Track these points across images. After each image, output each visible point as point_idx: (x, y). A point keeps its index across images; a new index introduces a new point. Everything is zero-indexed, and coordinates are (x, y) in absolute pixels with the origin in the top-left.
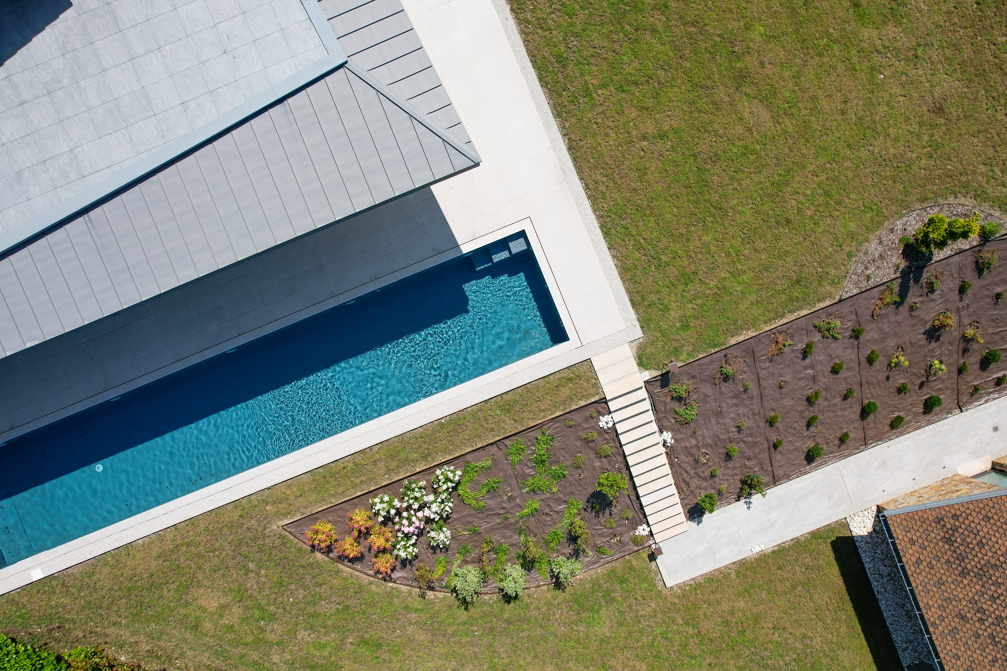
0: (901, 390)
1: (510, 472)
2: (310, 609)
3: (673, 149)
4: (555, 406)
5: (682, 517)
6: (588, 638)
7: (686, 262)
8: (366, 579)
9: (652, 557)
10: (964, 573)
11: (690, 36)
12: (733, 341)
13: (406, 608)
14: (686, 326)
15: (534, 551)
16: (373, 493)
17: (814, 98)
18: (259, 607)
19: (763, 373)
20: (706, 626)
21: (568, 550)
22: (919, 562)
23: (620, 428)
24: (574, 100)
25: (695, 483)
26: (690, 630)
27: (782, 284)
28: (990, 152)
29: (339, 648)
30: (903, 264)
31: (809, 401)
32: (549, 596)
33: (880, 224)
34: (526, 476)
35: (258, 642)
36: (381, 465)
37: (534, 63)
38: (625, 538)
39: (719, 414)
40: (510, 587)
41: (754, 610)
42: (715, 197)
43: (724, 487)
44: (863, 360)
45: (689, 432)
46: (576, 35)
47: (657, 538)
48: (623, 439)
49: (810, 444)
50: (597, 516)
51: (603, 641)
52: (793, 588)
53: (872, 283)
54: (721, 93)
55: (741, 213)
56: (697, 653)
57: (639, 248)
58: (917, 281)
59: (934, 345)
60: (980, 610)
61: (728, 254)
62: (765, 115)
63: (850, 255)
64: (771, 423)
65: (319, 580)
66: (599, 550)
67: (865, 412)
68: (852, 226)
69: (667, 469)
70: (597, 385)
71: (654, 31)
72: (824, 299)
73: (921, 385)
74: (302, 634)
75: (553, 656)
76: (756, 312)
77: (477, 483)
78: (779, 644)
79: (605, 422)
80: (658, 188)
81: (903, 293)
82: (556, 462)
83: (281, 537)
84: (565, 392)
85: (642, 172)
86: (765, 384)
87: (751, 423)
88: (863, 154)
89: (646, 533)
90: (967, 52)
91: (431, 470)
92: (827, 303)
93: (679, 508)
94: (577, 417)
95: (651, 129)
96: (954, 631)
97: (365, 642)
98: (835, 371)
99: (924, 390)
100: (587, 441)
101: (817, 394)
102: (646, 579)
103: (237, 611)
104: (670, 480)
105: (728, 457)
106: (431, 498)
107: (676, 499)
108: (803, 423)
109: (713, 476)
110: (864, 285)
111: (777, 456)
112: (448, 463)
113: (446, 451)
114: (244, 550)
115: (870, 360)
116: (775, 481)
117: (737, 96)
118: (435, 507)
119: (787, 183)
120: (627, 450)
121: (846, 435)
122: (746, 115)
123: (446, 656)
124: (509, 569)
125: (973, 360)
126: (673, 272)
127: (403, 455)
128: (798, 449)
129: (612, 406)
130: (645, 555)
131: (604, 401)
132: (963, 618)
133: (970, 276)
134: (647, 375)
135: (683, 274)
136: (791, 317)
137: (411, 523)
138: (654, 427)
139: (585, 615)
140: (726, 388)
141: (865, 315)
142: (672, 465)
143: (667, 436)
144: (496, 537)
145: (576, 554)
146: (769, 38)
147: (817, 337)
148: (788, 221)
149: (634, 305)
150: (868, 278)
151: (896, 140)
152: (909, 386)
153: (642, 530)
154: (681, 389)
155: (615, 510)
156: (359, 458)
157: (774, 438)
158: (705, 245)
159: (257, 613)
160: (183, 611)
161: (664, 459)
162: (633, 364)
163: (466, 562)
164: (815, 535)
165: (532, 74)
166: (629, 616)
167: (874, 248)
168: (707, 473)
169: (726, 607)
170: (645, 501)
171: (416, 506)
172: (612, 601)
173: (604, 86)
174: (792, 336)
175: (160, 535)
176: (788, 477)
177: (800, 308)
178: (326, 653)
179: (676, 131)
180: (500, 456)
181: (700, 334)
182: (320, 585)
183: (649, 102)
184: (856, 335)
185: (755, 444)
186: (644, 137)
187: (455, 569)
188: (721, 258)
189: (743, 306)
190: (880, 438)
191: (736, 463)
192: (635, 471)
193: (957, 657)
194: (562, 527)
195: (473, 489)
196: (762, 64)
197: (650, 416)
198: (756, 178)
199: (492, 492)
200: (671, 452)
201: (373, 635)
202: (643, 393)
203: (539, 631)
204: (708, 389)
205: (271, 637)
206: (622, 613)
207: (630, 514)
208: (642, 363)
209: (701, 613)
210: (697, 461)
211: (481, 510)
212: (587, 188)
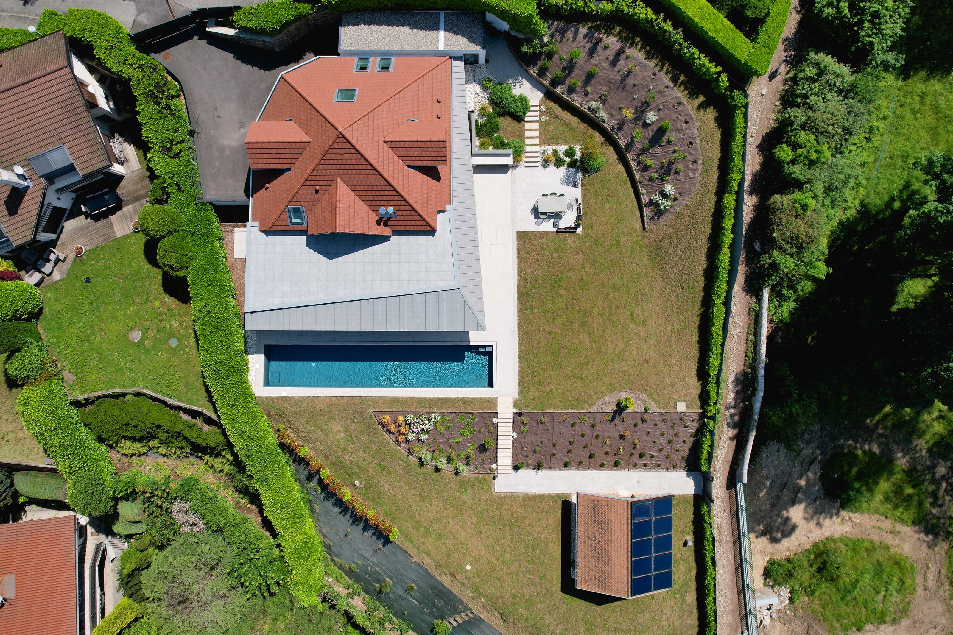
0: (607, 453)
1: (456, 424)
2: (368, 445)
3: (553, 339)
4: (480, 408)
5: (510, 467)
6: (459, 498)
7: (542, 378)
8: (391, 442)
9: (494, 478)
10: (594, 522)
11: (573, 303)
12: (548, 411)
13: (400, 458)
14: (534, 399)
15: (453, 456)
16: (408, 413)
17: (606, 340)
18: (351, 437)
19: (555, 426)
20: (504, 513)
21: (465, 462)
22: (583, 513)
23: (499, 425)
24: (526, 309)
25: (520, 456)
26: (498, 513)
27: (571, 398)
28: (658, 382)
29: (370, 463)
30: (615, 408)
31: (571, 443)
32: (451, 476)
33: (613, 392)
34: (461, 428)
35: (345, 449)
36: (415, 404)
37: (518, 291)
38: (487, 467)
39: (536, 434)
40: (440, 466)
41: (524, 515)
42: (560, 360)
43: (530, 462)
44: (594, 436)
45: (523, 436)
46: (536, 288)
47: (499, 471)
48: (499, 429)
49: (567, 460)
50: (480, 453)
51: (464, 502)
52: (542, 512)
53: (602, 410)
54: (576, 327)
55: (567, 369)
56: (497, 522)
57: (529, 367)
58: (619, 415)
59: (622, 441)
60: (595, 537)
61: (557, 381)
62: (588, 340)
63: (598, 398)
64: (554, 445)
65: (376, 435)
66: (476, 467)
67: (591, 457)
68: (603, 388)
69: (511, 446)
70: (496, 407)
71: (562, 297)
72: (584, 409)
73: (615, 454)
74: (361, 453)
75: (443, 500)
76: (559, 404)
77: (444, 423)
78: (528, 532)
79: (495, 420)
80: (542, 350)
81: (613, 419)
82: (473, 428)
83: (371, 415)
84: (485, 405)
85: (539, 342)
86: (555, 430)
87: (546, 442)
88: (616, 366)
89: (495, 468)
90: (662, 346)
91: (431, 413)
92: (585, 411)
93: (510, 463)
94: (486, 415)
95: (548, 329)
96: (585, 542)
97: (380, 465)
98: (582, 436)
99: (616, 457)
100: (486, 425)
101: (573, 442)
102: (488, 485)
103: (343, 435)
104: (511, 451)
105: (535, 452)
106: (427, 422)
107: (511, 459)
108: (566, 450)
109: (527, 456)
110: (599, 410)
111: (553, 459)
112: (437, 413)
113: (438, 408)
114: (356, 414)
115: (597, 437)
116: (550, 468)
117: (581, 330)
118: (427, 426)
119: (586, 365)
120: (499, 433)
121: (582, 462)
122: (581, 337)
123: (406, 483)
124: (441, 459)
125: (636, 453)
126: (536, 379)
127: (423, 404)
128: (562, 459)
129: (499, 416)
130: (492, 476)
131: (497, 413)
132: (589, 538)
133: (639, 422)
134: (515, 410)
135: (539, 382)
136: (570, 411)
137: (417, 428)
138: (511, 429)
139: (461, 490)
140: (540, 425)
141: (598, 420)
142: (513, 446)
143: (515, 434)
144: (442, 446)
145: (467, 464)
146: (599, 314)
147: (578, 421)
148: (582, 378)
149: (519, 385)
150: (602, 408)
151: (629, 366)
152: (610, 453)
153: (494, 466)
154: (525, 419)
155: (487, 454)
156: (408, 399)
157: (554, 451)
158: (550, 375)
159: (349, 438)
160: (326, 427)
161: (511, 442)
162: (511, 405)
163: (428, 450)
164: (558, 495)
165: (516, 295)
166: (477, 497)
167: (608, 399)
168: (525, 454)
169: (514, 508)
170: (499, 455)
171: (421, 423)
172: (473, 488)
173: (538, 308)
174: (569, 418)
175: (330, 398)
176: (555, 469)
177: (575, 409)
178: (365, 463)
179: (556, 333)
180: (455, 417)
181: (537, 404)
182: (375, 437)
183: (551, 320)
184: (593, 426)
185: (546, 451)
186: (544, 331)
187: (423, 451)
188: (554, 381)
189: (556, 400)
190: (595, 468)
191: (537, 455)
192: (499, 442)
193: (583, 552)
194: (465, 452)
195: (441, 425)
196: (593, 322)
197: (511, 425)
198: (576, 360)
199: (448, 428)
200: (514, 441)
201: (384, 463)
202: (511, 416)
203: (442, 489)
204: (534, 424)
205: (350, 449)
206: (475, 495)
207: (492, 458)
208: (515, 405)
209: (504, 507)
210: (522, 448)
211: (441, 434)
212: (519, 340)
